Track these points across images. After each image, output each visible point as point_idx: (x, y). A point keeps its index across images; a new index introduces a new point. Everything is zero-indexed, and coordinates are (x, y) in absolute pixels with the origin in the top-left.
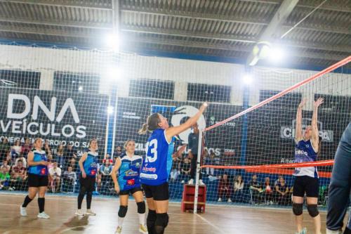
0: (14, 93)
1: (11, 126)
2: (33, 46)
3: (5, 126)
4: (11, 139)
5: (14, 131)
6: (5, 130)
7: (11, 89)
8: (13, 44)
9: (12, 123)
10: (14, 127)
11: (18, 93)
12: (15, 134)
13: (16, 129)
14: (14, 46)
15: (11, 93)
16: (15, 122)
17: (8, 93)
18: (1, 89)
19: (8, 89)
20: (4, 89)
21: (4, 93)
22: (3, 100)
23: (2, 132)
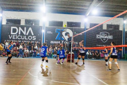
1: (12, 37)
2: (18, 11)
3: (10, 37)
5: (13, 38)
6: (10, 38)
7: (12, 25)
8: (12, 11)
9: (12, 36)
10: (13, 37)
14: (12, 12)
15: (12, 26)
16: (13, 36)
17: (11, 26)
18: (9, 25)
19: (11, 25)
20: (10, 25)
21: (10, 26)
22: (10, 29)
23: (10, 39)
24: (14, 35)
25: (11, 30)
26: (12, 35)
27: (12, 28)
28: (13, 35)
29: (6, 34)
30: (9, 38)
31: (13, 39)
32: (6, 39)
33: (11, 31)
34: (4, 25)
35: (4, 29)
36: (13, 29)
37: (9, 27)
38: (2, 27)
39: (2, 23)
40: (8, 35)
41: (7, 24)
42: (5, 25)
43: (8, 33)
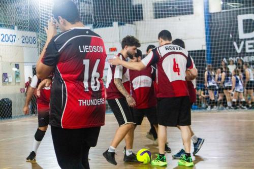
0: (243, 14)
1: (244, 46)
3: (239, 46)
4: (246, 59)
5: (248, 51)
6: (239, 51)
7: (240, 10)
9: (245, 43)
10: (247, 47)
11: (247, 13)
12: (251, 53)
13: (251, 49)
15: (240, 14)
16: (247, 42)
17: (237, 15)
18: (230, 12)
19: (237, 11)
20: (233, 11)
21: (233, 14)
22: (234, 21)
23: (237, 53)
24: (249, 39)
25: (237, 25)
26: (242, 40)
27: (241, 18)
28: (245, 40)
29: (225, 40)
30: (235, 50)
31: (247, 53)
32: (227, 54)
33: (237, 28)
34: (217, 13)
35: (218, 26)
36: (244, 21)
37: (230, 18)
38: (211, 20)
39: (208, 9)
40: (232, 43)
41: (223, 9)
42: (220, 13)
43: (229, 36)
